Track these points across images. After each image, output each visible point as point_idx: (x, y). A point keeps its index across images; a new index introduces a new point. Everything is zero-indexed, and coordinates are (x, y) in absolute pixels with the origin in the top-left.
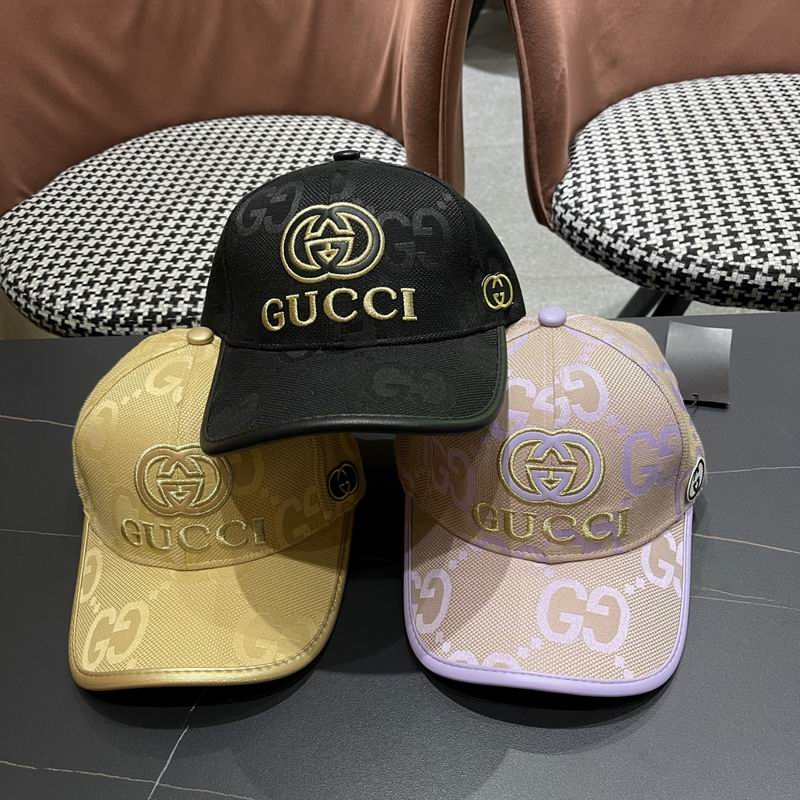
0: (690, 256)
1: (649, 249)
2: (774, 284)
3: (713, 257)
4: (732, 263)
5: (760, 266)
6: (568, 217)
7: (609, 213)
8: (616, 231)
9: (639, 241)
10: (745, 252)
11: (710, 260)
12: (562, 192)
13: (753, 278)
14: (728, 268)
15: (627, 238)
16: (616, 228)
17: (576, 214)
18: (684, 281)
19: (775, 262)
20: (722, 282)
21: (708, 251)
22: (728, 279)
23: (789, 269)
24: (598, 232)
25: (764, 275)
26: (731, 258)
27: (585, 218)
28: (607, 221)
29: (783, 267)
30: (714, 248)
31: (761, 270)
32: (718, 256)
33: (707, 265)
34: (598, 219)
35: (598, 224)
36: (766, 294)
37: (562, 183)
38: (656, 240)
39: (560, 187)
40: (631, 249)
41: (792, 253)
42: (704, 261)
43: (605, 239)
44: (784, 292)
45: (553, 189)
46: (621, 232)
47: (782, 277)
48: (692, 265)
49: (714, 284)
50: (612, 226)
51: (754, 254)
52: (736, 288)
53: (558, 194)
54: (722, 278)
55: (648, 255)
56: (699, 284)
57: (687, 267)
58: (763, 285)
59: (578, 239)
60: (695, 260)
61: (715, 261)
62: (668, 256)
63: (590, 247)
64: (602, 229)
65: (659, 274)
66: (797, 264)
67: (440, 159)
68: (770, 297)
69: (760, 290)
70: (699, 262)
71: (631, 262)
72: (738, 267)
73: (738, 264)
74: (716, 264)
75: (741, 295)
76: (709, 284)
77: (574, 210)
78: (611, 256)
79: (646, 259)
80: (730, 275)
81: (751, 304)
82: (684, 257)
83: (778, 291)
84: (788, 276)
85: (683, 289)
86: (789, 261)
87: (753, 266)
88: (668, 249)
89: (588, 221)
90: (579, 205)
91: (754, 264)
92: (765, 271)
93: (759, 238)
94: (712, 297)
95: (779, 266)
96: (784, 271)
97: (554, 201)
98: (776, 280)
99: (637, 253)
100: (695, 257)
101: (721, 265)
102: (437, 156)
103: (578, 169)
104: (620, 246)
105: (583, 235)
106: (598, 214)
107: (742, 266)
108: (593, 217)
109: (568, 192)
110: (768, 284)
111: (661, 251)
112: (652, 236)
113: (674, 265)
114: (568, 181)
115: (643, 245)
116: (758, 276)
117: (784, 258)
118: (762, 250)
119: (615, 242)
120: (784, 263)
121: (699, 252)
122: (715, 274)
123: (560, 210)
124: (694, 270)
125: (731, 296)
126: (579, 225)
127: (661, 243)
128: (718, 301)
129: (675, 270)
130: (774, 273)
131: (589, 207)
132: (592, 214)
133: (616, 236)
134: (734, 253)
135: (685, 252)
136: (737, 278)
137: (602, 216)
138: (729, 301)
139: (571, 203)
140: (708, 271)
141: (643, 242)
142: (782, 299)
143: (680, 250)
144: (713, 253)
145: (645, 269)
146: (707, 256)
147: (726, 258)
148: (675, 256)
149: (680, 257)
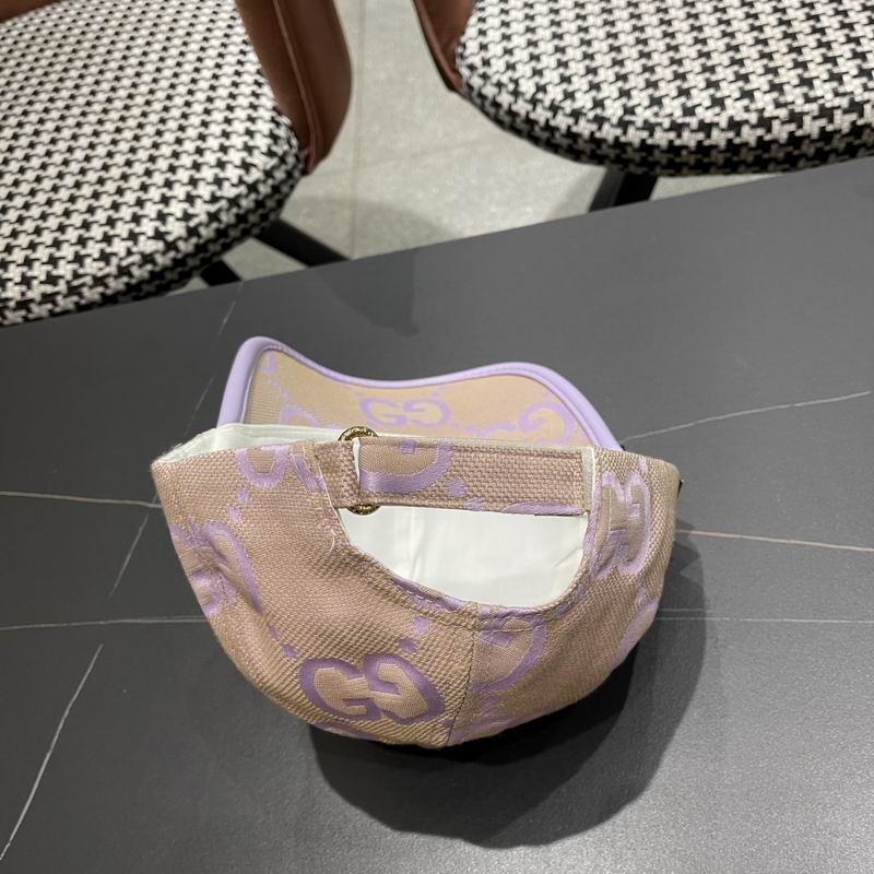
0: (627, 118)
1: (576, 114)
2: (737, 141)
3: (656, 115)
4: (680, 121)
5: (716, 119)
6: (476, 82)
7: (524, 70)
8: (534, 94)
9: (563, 105)
10: (696, 102)
11: (653, 120)
12: (464, 46)
13: (708, 136)
14: (677, 128)
15: (547, 103)
16: (533, 90)
17: (485, 77)
18: (624, 151)
19: (735, 109)
20: (671, 147)
21: (650, 106)
22: (678, 142)
23: (753, 118)
24: (511, 99)
25: (723, 130)
26: (678, 113)
27: (495, 79)
28: (522, 82)
29: (746, 116)
30: (656, 102)
31: (717, 124)
32: (662, 113)
33: (649, 127)
34: (511, 80)
35: (511, 87)
36: (728, 155)
37: (463, 33)
38: (584, 101)
39: (463, 39)
40: (554, 116)
41: (757, 94)
42: (646, 122)
43: (522, 107)
44: (751, 149)
45: (455, 43)
46: (540, 96)
47: (745, 130)
48: (631, 130)
49: (663, 152)
50: (528, 87)
51: (707, 103)
52: (691, 153)
53: (460, 50)
54: (671, 142)
55: (576, 123)
56: (644, 154)
57: (625, 133)
58: (723, 144)
59: (492, 110)
60: (632, 123)
61: (659, 120)
62: (600, 121)
63: (507, 119)
64: (516, 93)
65: (594, 146)
66: (764, 109)
67: (285, 34)
68: (735, 159)
69: (721, 152)
70: (639, 123)
71: (557, 135)
72: (688, 125)
73: (687, 120)
74: (660, 124)
75: (698, 162)
76: (656, 152)
77: (481, 70)
78: (533, 129)
79: (574, 129)
80: (679, 136)
81: (713, 169)
82: (621, 119)
83: (744, 150)
84: (753, 127)
85: (625, 163)
86: (753, 107)
87: (707, 121)
88: (598, 111)
89: (499, 85)
90: (486, 63)
91: (709, 116)
92: (724, 123)
93: (714, 78)
94: (664, 167)
95: (740, 116)
96: (747, 122)
97: (458, 61)
98: (738, 134)
99: (562, 122)
100: (632, 118)
101: (667, 123)
102: (279, 30)
103: (482, 9)
104: (541, 115)
105: (497, 105)
106: (510, 73)
107: (693, 122)
108: (504, 79)
109: (472, 46)
110: (730, 141)
111: (591, 115)
112: (578, 95)
113: (609, 133)
114: (471, 31)
115: (568, 110)
116: (715, 133)
117: (746, 102)
118: (719, 95)
119: (534, 109)
120: (747, 109)
121: (638, 110)
122: (661, 138)
123: (465, 72)
124: (634, 136)
125: (686, 164)
126: (490, 91)
127: (589, 105)
128: (672, 171)
129: (611, 139)
130: (735, 125)
131: (498, 65)
132: (503, 73)
133: (534, 102)
134: (683, 105)
135: (620, 112)
136: (689, 139)
137: (516, 76)
138: (685, 170)
139: (477, 61)
140: (651, 135)
141: (568, 106)
142: (750, 158)
143: (614, 110)
144: (655, 109)
145: (575, 141)
146: (648, 114)
147: (672, 115)
148: (608, 120)
149: (615, 120)
